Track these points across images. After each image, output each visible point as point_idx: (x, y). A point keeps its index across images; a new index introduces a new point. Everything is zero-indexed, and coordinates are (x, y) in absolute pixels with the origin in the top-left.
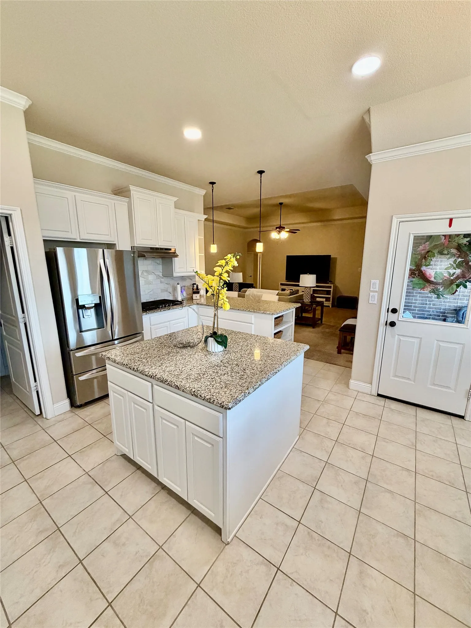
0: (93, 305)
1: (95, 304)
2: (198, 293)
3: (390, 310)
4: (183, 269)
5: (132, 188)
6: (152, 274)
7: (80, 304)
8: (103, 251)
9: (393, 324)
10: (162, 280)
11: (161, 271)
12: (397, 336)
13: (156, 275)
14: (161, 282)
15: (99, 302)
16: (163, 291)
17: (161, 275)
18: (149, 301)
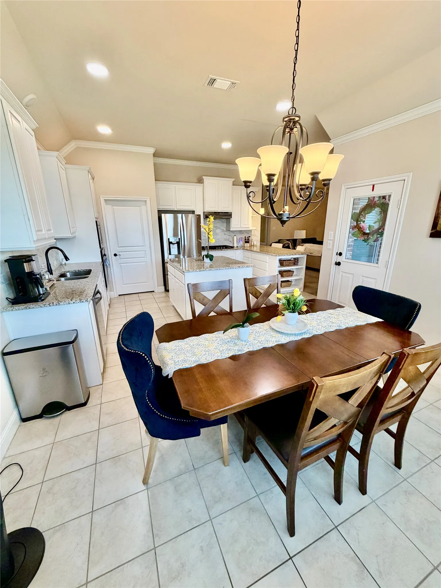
0: (176, 242)
1: (177, 242)
2: (248, 242)
3: (338, 254)
4: (237, 226)
5: (204, 177)
6: (219, 229)
7: (170, 241)
8: (182, 215)
9: (338, 264)
10: (226, 233)
11: (225, 227)
12: (341, 273)
13: (221, 229)
14: (225, 234)
15: (178, 241)
16: (225, 240)
17: (225, 230)
18: (216, 245)
